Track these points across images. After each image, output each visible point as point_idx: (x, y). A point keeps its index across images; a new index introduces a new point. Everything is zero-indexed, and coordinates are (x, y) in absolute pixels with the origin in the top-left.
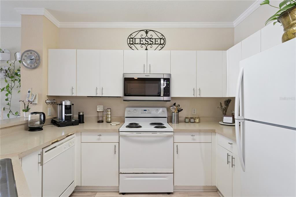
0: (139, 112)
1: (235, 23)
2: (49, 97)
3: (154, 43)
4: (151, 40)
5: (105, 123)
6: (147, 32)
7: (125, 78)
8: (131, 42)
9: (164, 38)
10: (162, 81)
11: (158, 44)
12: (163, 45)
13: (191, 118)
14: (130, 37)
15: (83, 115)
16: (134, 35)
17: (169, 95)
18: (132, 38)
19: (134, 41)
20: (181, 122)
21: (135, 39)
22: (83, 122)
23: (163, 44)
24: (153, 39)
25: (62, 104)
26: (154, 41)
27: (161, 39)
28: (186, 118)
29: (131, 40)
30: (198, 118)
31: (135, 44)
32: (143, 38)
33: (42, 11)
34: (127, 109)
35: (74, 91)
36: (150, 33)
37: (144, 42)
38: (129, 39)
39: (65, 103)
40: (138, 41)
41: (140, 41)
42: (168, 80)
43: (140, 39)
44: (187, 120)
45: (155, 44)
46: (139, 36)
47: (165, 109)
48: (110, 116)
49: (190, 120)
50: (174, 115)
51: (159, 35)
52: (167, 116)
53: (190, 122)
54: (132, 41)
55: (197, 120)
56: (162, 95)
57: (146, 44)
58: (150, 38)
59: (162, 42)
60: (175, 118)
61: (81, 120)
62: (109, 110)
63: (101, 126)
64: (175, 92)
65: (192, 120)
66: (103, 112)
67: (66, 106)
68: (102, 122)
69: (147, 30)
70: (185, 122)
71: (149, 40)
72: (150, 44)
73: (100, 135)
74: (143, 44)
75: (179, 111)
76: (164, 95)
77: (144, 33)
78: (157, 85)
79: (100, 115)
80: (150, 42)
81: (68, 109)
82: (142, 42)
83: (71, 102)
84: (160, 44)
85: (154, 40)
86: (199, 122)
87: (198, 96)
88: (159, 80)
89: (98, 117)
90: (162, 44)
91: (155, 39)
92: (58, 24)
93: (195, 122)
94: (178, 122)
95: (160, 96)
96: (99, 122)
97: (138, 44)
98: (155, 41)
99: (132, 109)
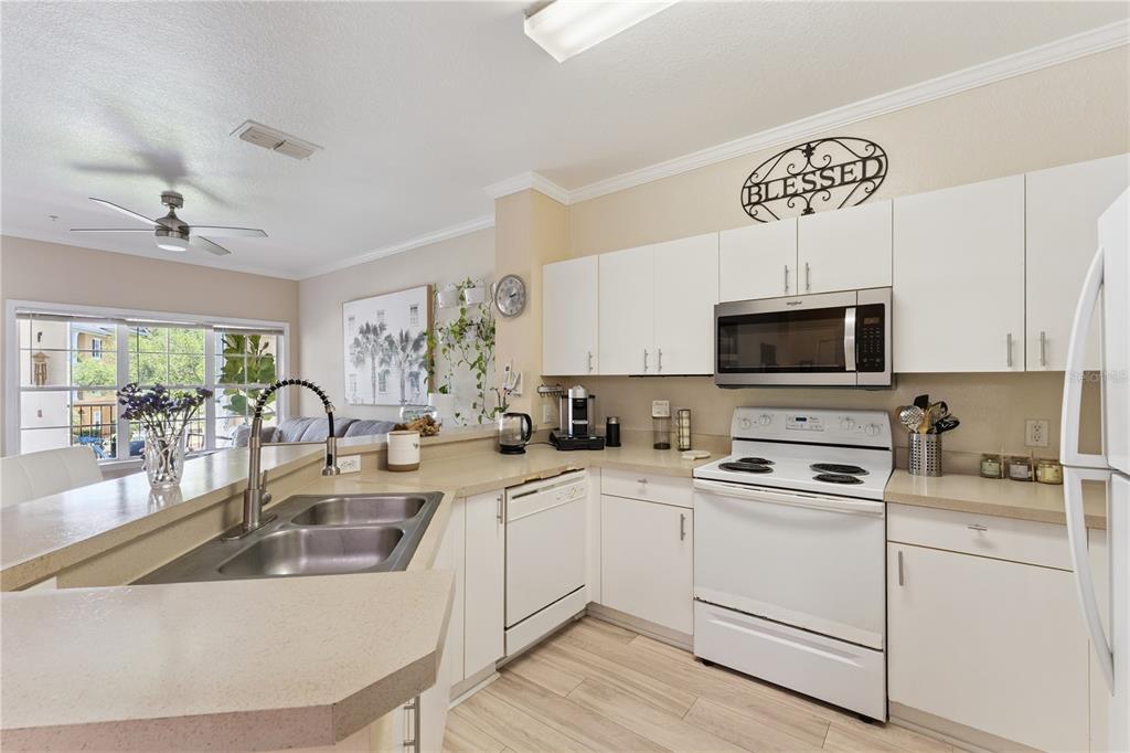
0: (779, 423)
2: (546, 378)
3: (838, 181)
4: (826, 173)
5: (674, 450)
6: (809, 152)
7: (720, 318)
8: (755, 198)
9: (879, 153)
10: (850, 318)
11: (854, 181)
12: (877, 181)
13: (1017, 460)
14: (749, 184)
15: (617, 426)
16: (762, 173)
17: (881, 366)
18: (757, 185)
19: (763, 192)
20: (958, 472)
21: (767, 184)
22: (618, 445)
23: (875, 177)
24: (832, 169)
25: (567, 397)
26: (837, 174)
27: (864, 160)
28: (987, 457)
29: (755, 190)
30: (1057, 462)
31: (767, 200)
32: (795, 176)
34: (738, 413)
35: (594, 363)
36: (821, 151)
37: (799, 185)
38: (746, 190)
39: (574, 392)
40: (776, 189)
41: (786, 186)
42: (873, 315)
43: (785, 180)
44: (990, 467)
45: (843, 183)
46: (781, 172)
47: (883, 420)
48: (686, 432)
49: (1007, 469)
51: (860, 148)
52: (890, 445)
53: (1005, 475)
54: (758, 193)
55: (1047, 473)
57: (805, 191)
58: (823, 169)
59: (872, 170)
60: (924, 454)
61: (613, 438)
62: (685, 414)
63: (663, 460)
65: (1019, 470)
66: (670, 418)
67: (574, 400)
68: (667, 446)
69: (808, 144)
70: (982, 474)
71: (817, 178)
72: (824, 188)
73: (645, 481)
74: (795, 195)
75: (944, 426)
77: (798, 159)
79: (662, 426)
80: (820, 182)
81: (580, 408)
82: (790, 190)
83: (587, 391)
84: (864, 179)
85: (838, 170)
86: (1060, 483)
87: (1037, 368)
88: (839, 313)
89: (655, 433)
90: (869, 179)
91: (843, 166)
92: (567, 197)
93: (1034, 479)
95: (842, 369)
96: (657, 447)
97: (776, 198)
98: (843, 173)
99: (755, 414)
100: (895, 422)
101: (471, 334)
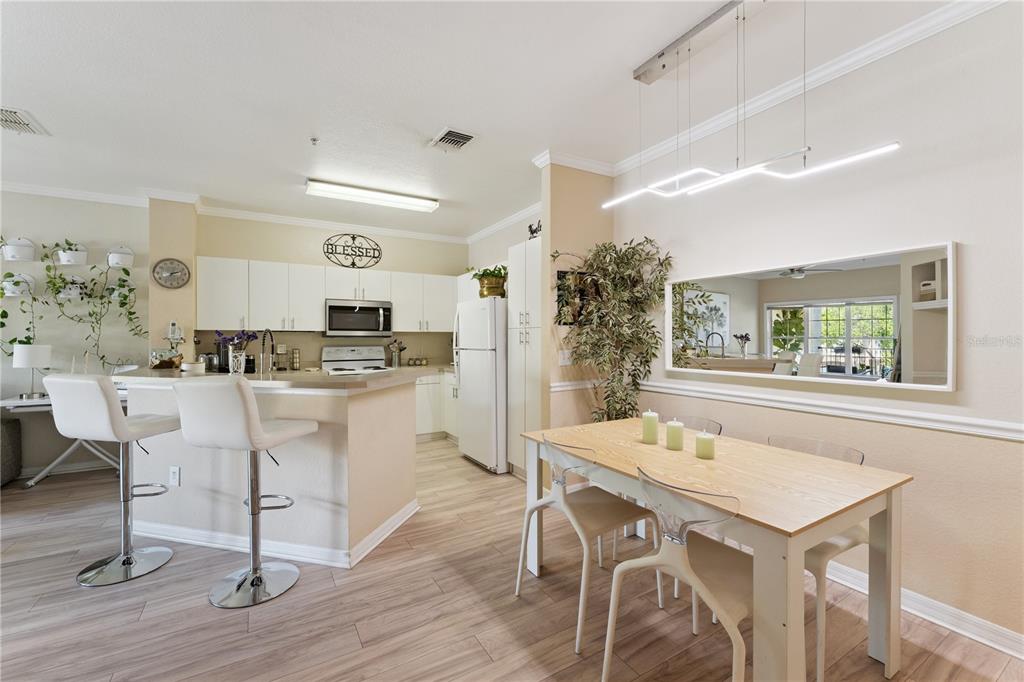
0: (345, 353)
1: (469, 240)
2: (196, 331)
3: (364, 254)
4: (361, 250)
5: (289, 370)
6: (354, 238)
7: (330, 307)
8: (330, 251)
9: (379, 249)
10: (381, 311)
11: (370, 256)
12: (378, 259)
13: (417, 359)
14: (327, 243)
15: (254, 360)
16: (333, 240)
17: (389, 330)
18: (331, 245)
19: (334, 249)
20: (404, 365)
21: (336, 246)
23: (378, 257)
24: (363, 249)
26: (364, 251)
27: (374, 249)
28: (410, 359)
29: (330, 247)
30: (426, 359)
31: (336, 253)
32: (348, 246)
33: (192, 198)
34: (325, 349)
35: (246, 324)
36: (358, 240)
37: (350, 251)
38: (326, 246)
40: (340, 249)
41: (344, 250)
42: (388, 311)
43: (344, 247)
44: (411, 362)
45: (366, 256)
46: (341, 242)
47: (382, 349)
48: (297, 360)
49: (414, 363)
50: (395, 355)
51: (372, 244)
52: (384, 357)
53: (415, 365)
54: (331, 249)
55: (424, 362)
56: (381, 329)
57: (352, 254)
58: (359, 248)
59: (376, 254)
60: (396, 359)
62: (296, 351)
63: (286, 375)
64: (397, 326)
65: (418, 362)
66: (287, 354)
68: (285, 369)
69: (353, 235)
70: (409, 365)
71: (357, 250)
72: (359, 256)
74: (348, 254)
75: (402, 349)
76: (384, 330)
77: (349, 239)
78: (374, 316)
79: (281, 359)
80: (358, 253)
82: (346, 252)
84: (374, 257)
86: (426, 365)
87: (426, 331)
88: (377, 309)
90: (376, 258)
91: (367, 249)
92: (201, 209)
93: (421, 365)
94: (400, 365)
95: (378, 330)
96: (279, 369)
97: (340, 253)
98: (367, 252)
99: (333, 349)
100: (387, 348)
101: (75, 293)
